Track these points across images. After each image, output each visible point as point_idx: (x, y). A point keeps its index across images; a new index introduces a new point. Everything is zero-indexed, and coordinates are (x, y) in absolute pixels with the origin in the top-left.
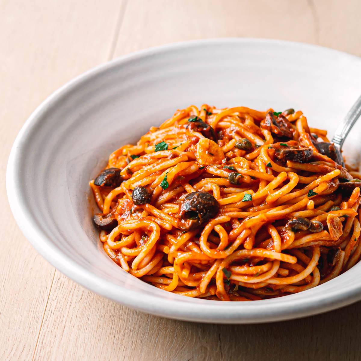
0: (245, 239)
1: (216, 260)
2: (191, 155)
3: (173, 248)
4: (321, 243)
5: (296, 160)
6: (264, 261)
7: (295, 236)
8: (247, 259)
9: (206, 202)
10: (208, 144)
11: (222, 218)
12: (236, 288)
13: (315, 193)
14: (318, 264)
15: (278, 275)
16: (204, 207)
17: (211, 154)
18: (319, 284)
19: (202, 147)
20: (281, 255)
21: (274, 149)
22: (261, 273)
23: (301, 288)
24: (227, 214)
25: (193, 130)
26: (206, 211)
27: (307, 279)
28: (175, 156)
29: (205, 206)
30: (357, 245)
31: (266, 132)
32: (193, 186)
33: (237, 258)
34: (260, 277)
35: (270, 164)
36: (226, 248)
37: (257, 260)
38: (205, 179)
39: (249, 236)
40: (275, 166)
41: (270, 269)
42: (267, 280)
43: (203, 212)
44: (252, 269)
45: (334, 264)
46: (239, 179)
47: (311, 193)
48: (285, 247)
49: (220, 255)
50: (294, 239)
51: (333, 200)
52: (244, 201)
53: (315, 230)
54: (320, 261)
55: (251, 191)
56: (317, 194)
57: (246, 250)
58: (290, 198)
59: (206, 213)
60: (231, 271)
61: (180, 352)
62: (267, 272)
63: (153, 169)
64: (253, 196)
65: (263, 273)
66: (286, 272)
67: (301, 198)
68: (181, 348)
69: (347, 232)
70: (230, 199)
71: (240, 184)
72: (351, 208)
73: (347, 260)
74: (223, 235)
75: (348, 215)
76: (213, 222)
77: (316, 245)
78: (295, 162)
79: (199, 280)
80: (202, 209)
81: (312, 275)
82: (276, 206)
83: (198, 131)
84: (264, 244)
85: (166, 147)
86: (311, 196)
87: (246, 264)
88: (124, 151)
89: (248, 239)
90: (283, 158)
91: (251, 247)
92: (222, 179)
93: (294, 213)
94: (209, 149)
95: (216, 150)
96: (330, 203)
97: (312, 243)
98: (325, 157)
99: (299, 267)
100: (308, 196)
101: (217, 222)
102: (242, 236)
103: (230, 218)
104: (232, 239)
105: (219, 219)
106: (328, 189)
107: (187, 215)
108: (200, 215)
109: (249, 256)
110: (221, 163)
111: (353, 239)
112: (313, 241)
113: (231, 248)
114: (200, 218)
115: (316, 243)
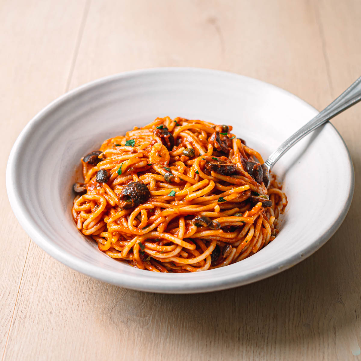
0: (160, 224)
1: (136, 235)
2: (146, 154)
3: (111, 220)
4: (218, 238)
5: (218, 172)
6: (170, 243)
7: (197, 230)
8: (158, 239)
9: (139, 191)
10: (160, 148)
11: (149, 205)
12: (149, 259)
13: (225, 200)
14: (211, 253)
15: (180, 256)
16: (136, 195)
17: (160, 156)
18: (209, 269)
19: (156, 149)
20: (181, 242)
21: (206, 161)
22: (165, 251)
23: (195, 269)
24: (153, 203)
25: (156, 135)
26: (138, 197)
27: (201, 263)
28: (135, 152)
29: (138, 194)
30: (248, 246)
31: (210, 146)
32: (138, 177)
33: (151, 237)
34: (165, 254)
35: (198, 171)
36: (144, 228)
37: (165, 242)
38: (149, 173)
39: (163, 222)
40: (201, 174)
41: (174, 250)
42: (170, 258)
43: (135, 198)
44: (159, 248)
45: (224, 256)
46: (171, 178)
47: (221, 199)
48: (187, 236)
49: (138, 232)
50: (195, 232)
51: (239, 208)
52: (169, 196)
53: (213, 228)
54: (213, 252)
55: (178, 189)
56: (226, 201)
57: (158, 233)
58: (203, 201)
59: (137, 199)
60: (145, 246)
61: (125, 296)
62: (171, 251)
63: (117, 158)
64: (176, 193)
65: (167, 252)
66: (186, 255)
67: (213, 201)
68: (125, 293)
69: (243, 235)
70: (160, 192)
71: (172, 182)
72: (251, 217)
73: (237, 255)
74: (144, 218)
75: (246, 222)
76: (142, 206)
77: (214, 239)
78: (218, 173)
79: (122, 247)
80: (135, 196)
81: (205, 260)
82: (191, 204)
83: (159, 137)
84: (173, 230)
85: (133, 144)
86: (221, 201)
87: (157, 243)
88: (112, 140)
89: (162, 224)
90: (210, 169)
91: (162, 232)
92: (160, 176)
93: (202, 212)
94: (159, 152)
95: (164, 153)
96: (236, 209)
97: (210, 237)
98: (246, 174)
99: (196, 253)
100: (218, 201)
101: (144, 207)
102: (157, 221)
103: (154, 207)
104: (150, 223)
105: (145, 206)
106: (237, 198)
107: (125, 198)
108: (133, 199)
109: (160, 237)
110: (163, 164)
111: (245, 240)
112: (212, 236)
113: (148, 228)
114: (133, 202)
115: (214, 238)
